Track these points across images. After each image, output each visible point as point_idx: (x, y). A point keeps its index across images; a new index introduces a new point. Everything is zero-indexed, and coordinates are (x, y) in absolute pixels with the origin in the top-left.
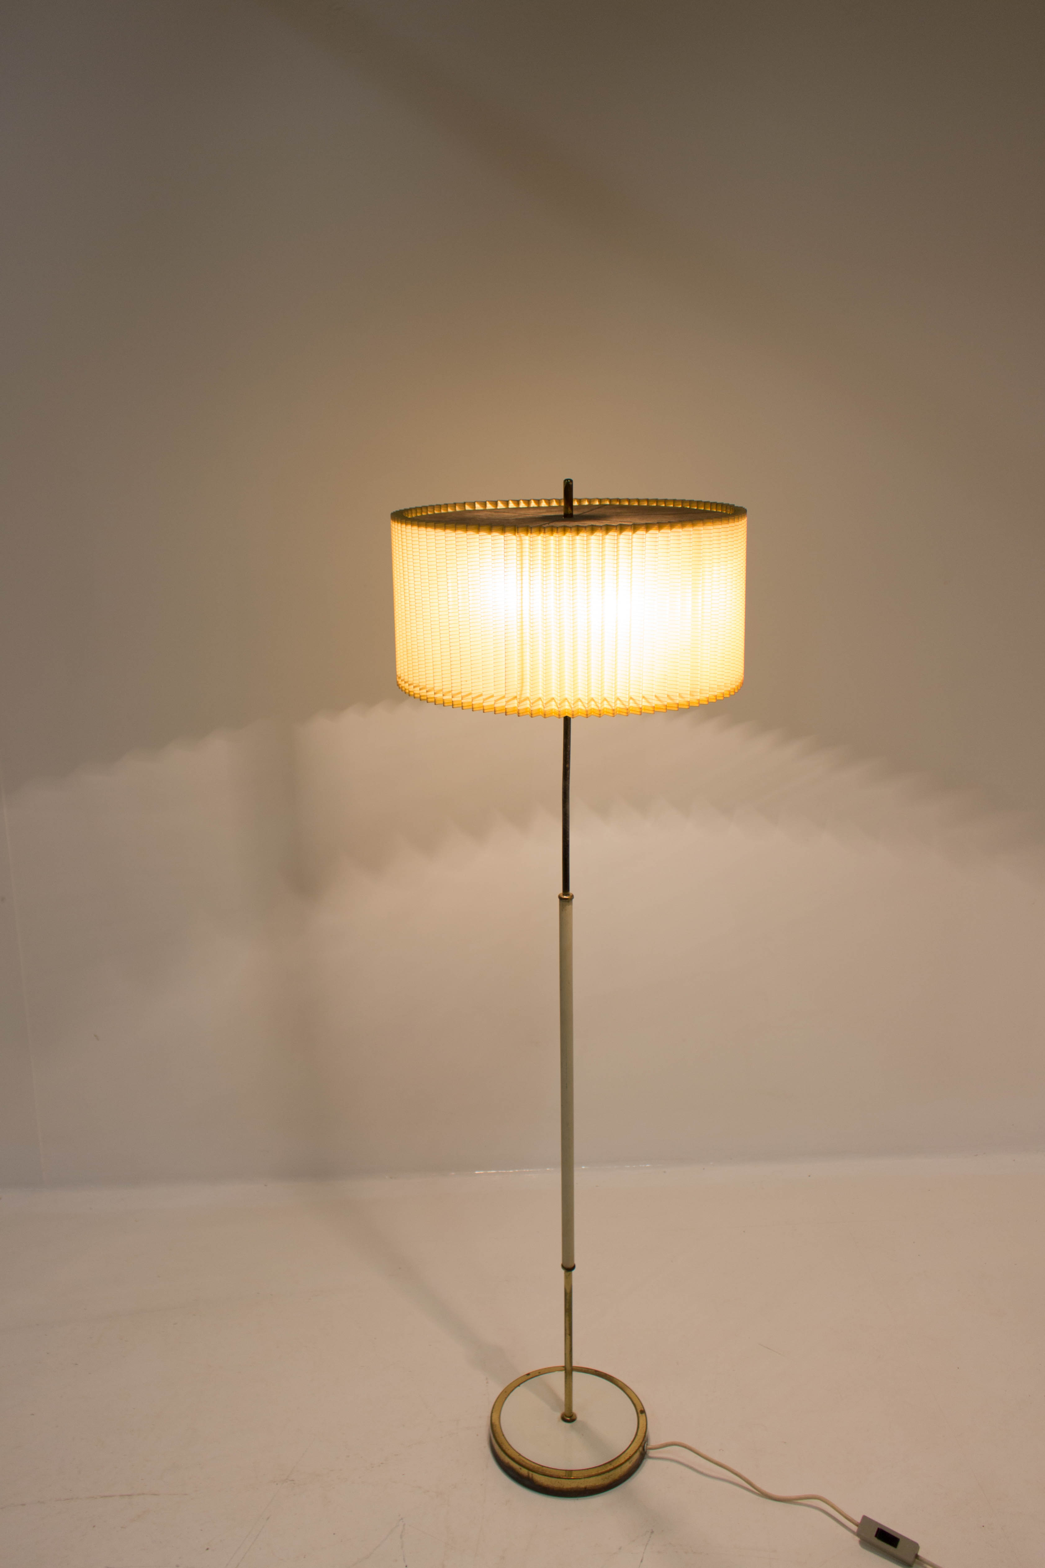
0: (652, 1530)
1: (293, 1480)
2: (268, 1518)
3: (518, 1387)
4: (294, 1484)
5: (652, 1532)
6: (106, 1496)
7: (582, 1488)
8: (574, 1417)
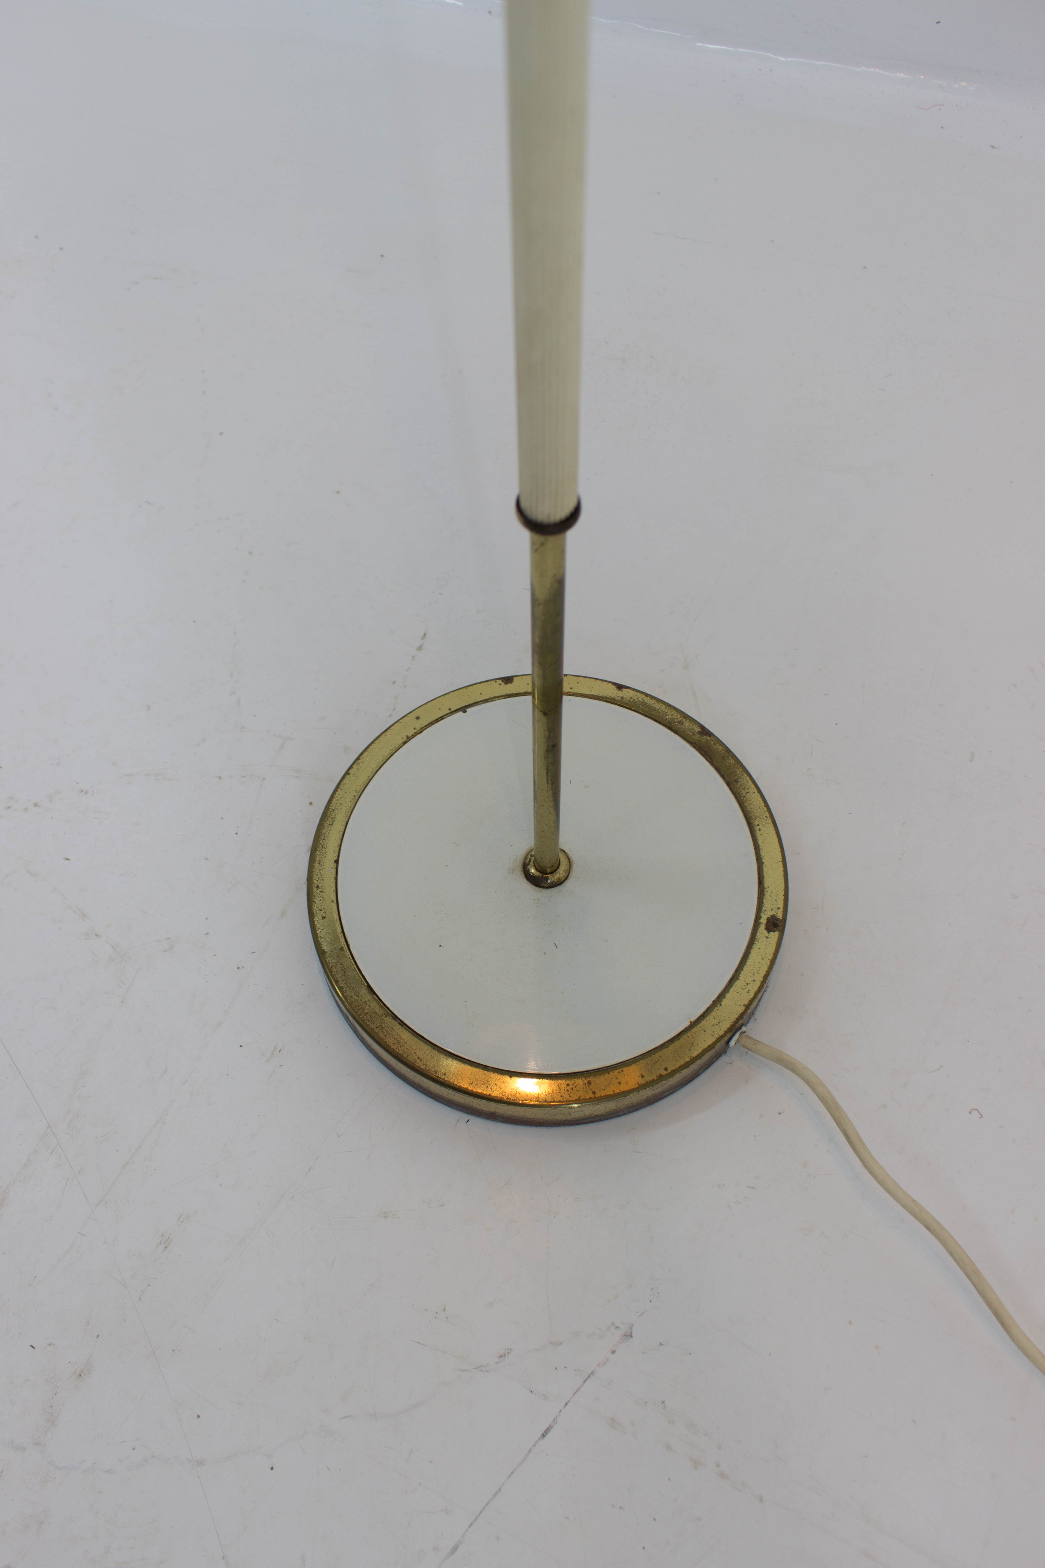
8: (560, 873)
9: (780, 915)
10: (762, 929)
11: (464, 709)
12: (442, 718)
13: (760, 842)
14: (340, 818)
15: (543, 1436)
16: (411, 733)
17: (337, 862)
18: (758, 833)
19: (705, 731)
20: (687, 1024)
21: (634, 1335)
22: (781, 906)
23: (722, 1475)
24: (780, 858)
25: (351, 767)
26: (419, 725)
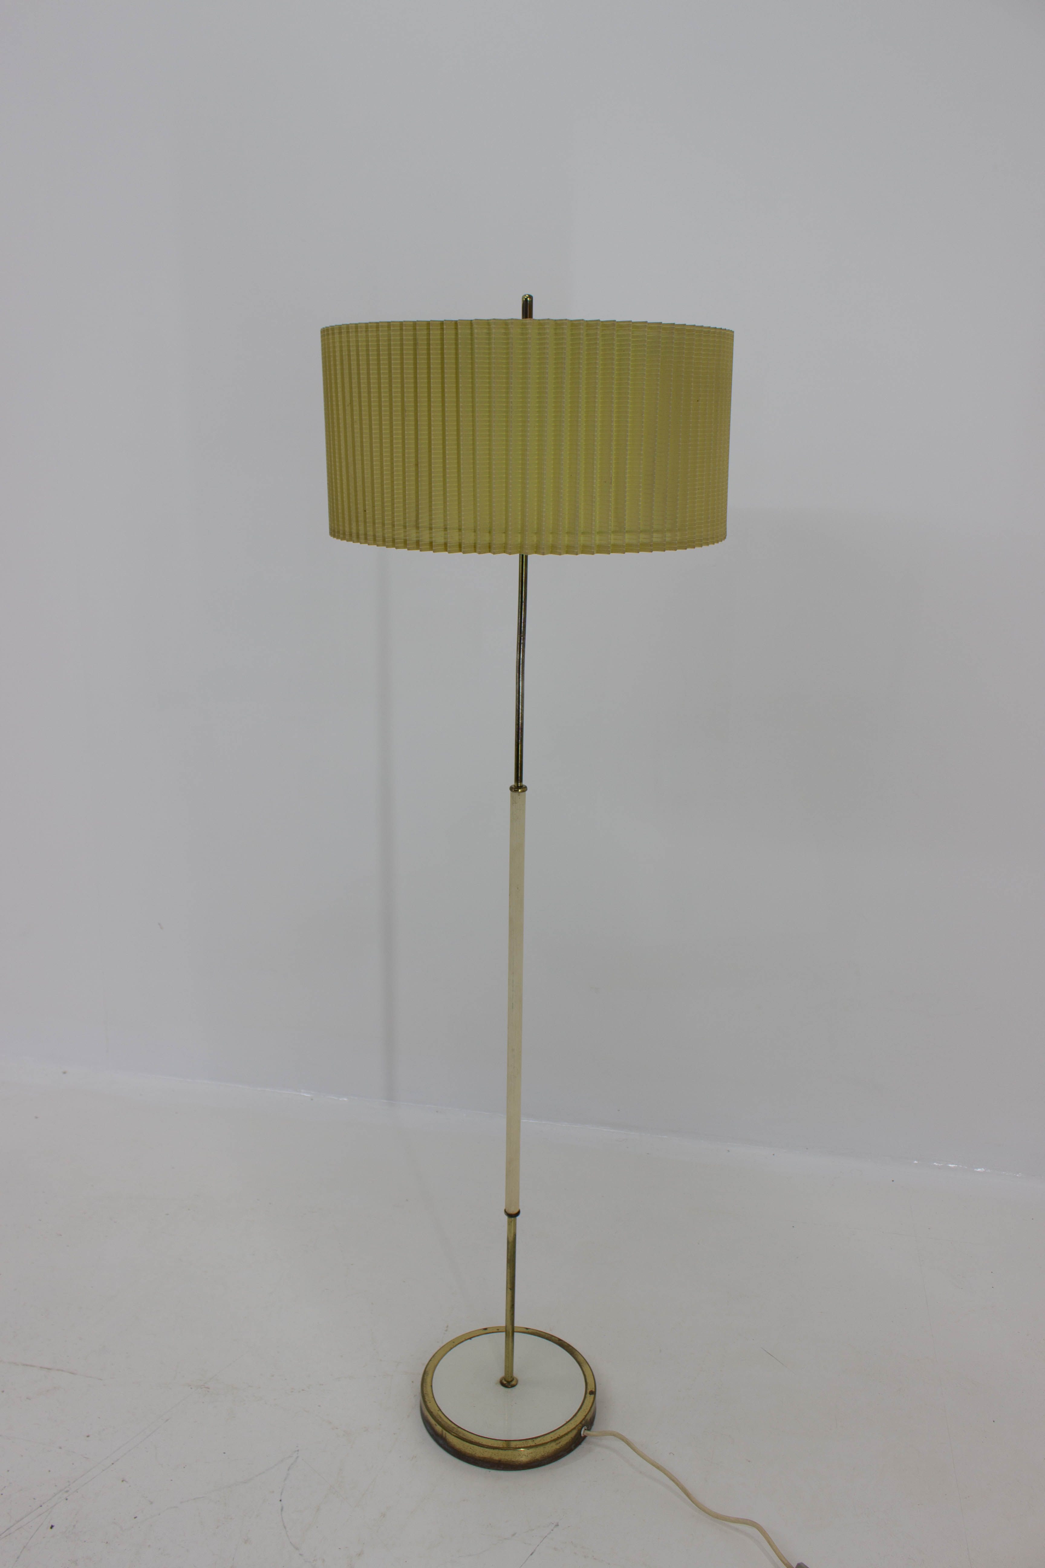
0: (558, 1523)
1: (209, 1388)
2: (167, 1420)
3: (469, 1340)
4: (208, 1392)
5: (557, 1525)
6: (27, 1365)
7: (496, 1460)
8: (513, 1383)
9: (594, 1390)
10: (588, 1395)
11: (470, 1338)
12: (462, 1342)
13: (584, 1370)
14: (430, 1373)
15: (531, 1555)
16: (452, 1347)
17: (432, 1386)
18: (583, 1368)
19: (560, 1340)
20: (565, 1422)
21: (559, 1525)
22: (594, 1387)
23: (595, 1559)
24: (591, 1374)
25: (431, 1358)
26: (454, 1344)
